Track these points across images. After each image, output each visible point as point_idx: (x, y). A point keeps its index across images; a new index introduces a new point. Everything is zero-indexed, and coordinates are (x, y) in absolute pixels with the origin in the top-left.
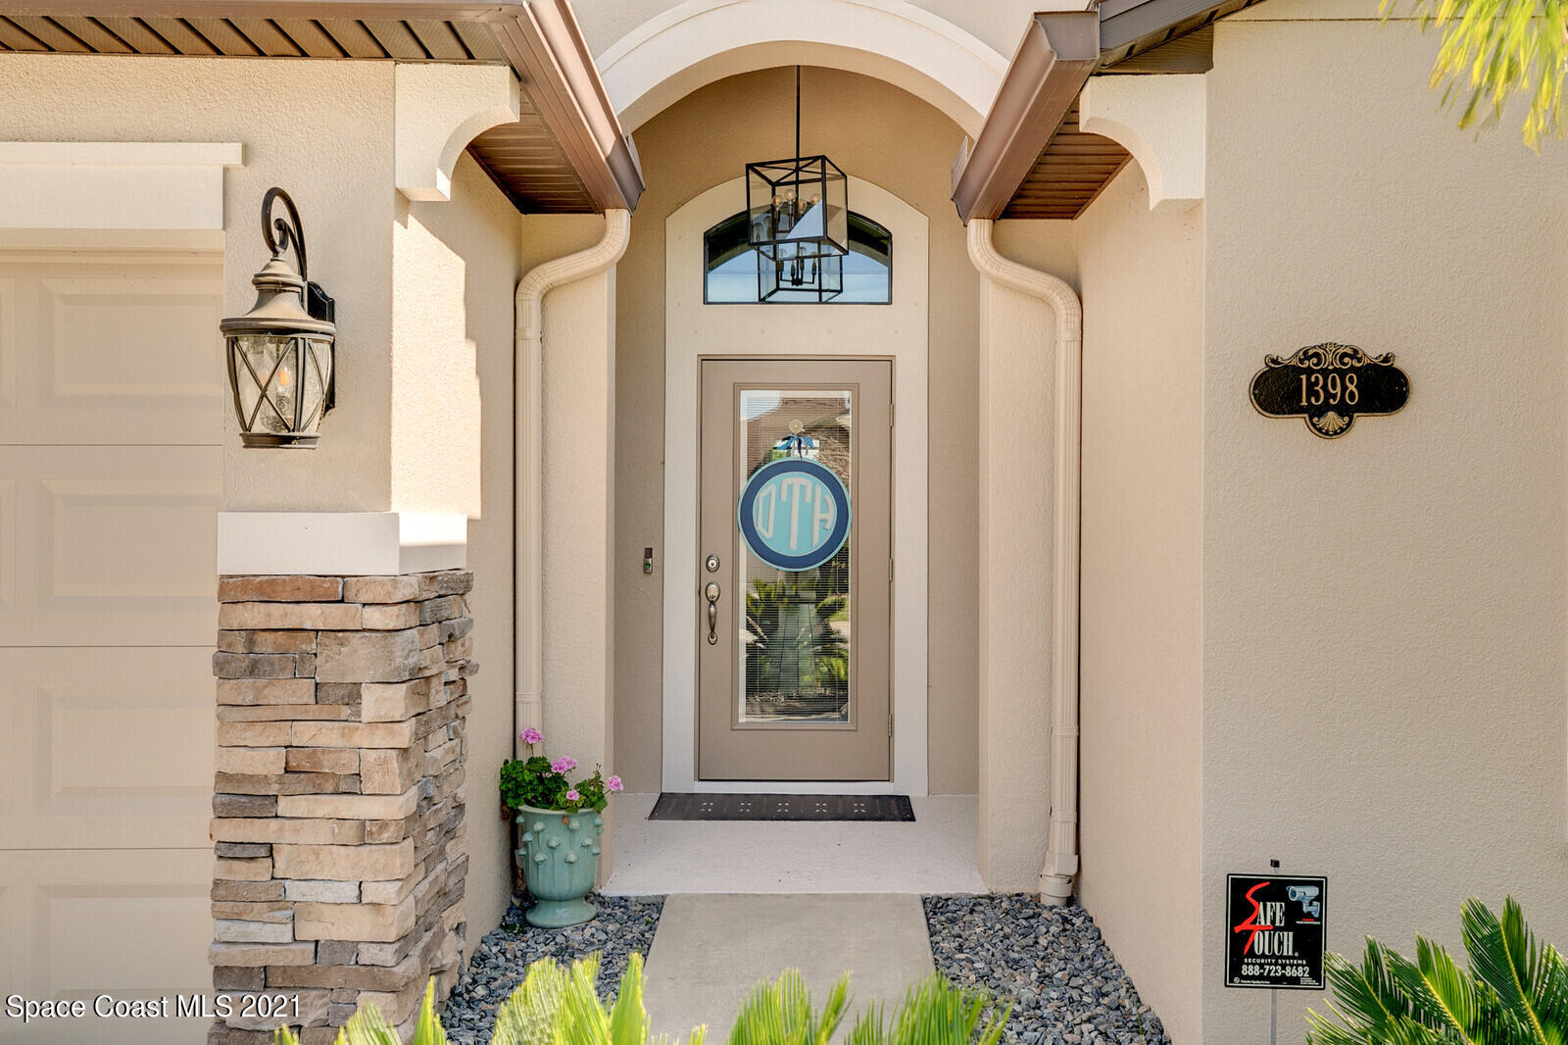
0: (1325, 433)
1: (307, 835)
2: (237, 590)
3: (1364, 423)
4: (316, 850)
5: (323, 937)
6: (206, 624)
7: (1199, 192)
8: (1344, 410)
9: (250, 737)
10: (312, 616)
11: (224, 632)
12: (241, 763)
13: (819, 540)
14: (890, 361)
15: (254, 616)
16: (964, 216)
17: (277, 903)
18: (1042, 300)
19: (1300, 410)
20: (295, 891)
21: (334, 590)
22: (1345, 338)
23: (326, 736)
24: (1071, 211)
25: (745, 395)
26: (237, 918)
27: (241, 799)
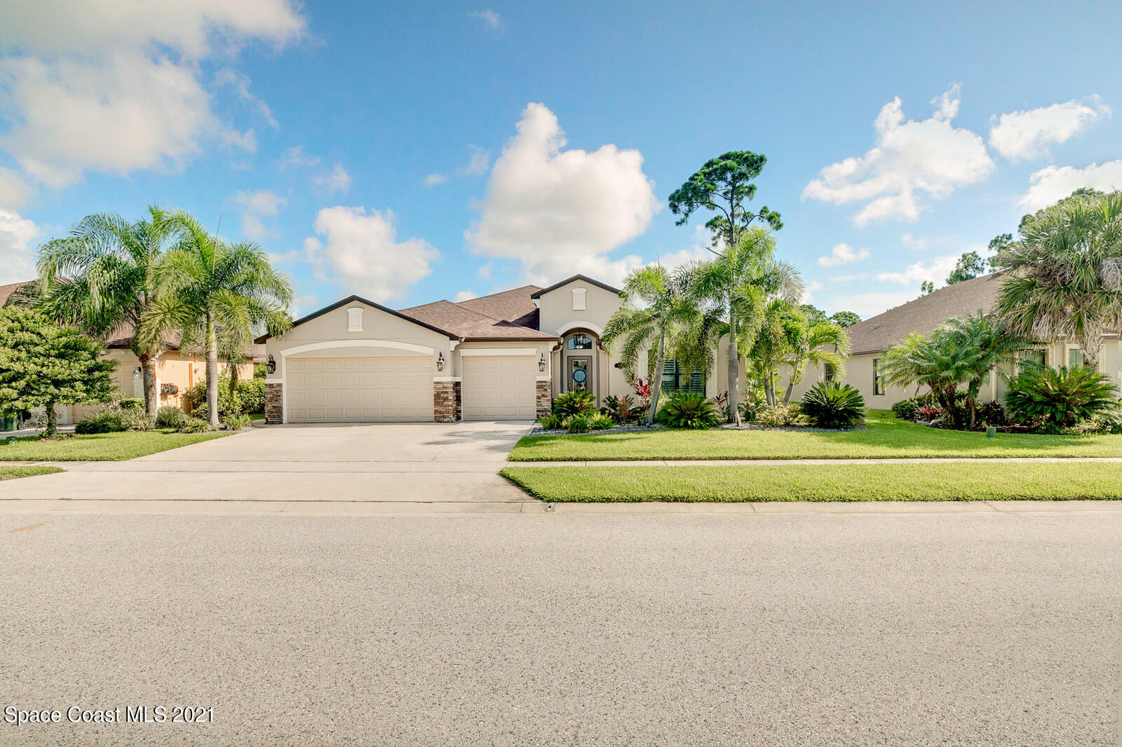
2: (538, 382)
4: (544, 401)
5: (545, 408)
6: (535, 385)
9: (540, 393)
10: (544, 384)
12: (538, 395)
13: (583, 379)
14: (592, 356)
15: (539, 384)
20: (543, 404)
21: (545, 382)
23: (545, 393)
26: (538, 407)
27: (538, 398)
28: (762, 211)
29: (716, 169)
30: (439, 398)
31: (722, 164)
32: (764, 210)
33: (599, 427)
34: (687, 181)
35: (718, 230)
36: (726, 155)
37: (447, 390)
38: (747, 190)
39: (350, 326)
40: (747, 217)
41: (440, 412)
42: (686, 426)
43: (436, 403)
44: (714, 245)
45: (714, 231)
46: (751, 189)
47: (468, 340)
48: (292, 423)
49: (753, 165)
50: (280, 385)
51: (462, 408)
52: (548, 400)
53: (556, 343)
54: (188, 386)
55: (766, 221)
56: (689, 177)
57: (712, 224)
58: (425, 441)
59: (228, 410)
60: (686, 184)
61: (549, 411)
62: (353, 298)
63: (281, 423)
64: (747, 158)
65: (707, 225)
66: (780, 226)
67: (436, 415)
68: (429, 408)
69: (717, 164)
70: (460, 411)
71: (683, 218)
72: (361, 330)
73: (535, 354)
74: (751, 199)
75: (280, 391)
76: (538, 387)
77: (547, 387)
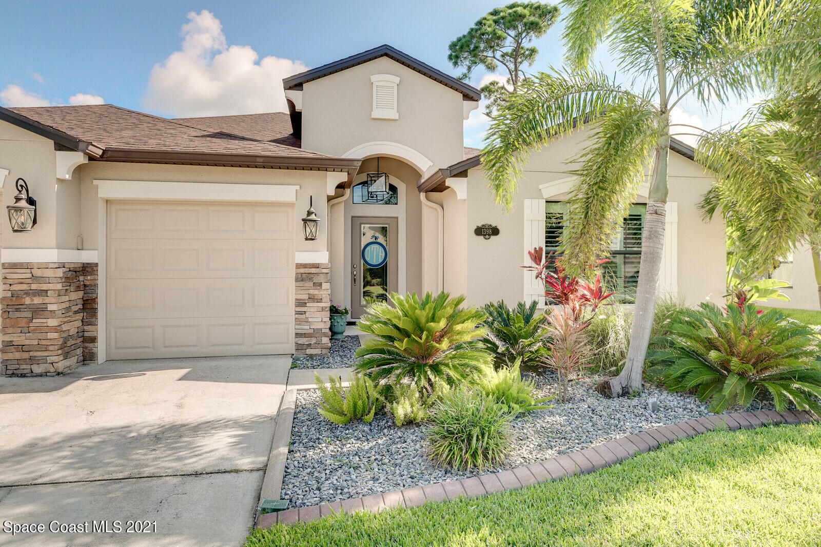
0: (486, 239)
1: (312, 310)
2: (299, 266)
3: (492, 237)
4: (314, 312)
5: (315, 328)
6: (293, 272)
7: (466, 198)
8: (489, 235)
9: (302, 292)
10: (313, 270)
11: (297, 273)
12: (299, 297)
13: (380, 261)
14: (397, 218)
15: (302, 270)
16: (420, 191)
17: (307, 322)
18: (436, 209)
19: (482, 235)
20: (310, 320)
21: (316, 266)
22: (489, 223)
23: (316, 292)
24: (442, 192)
25: (362, 226)
26: (300, 325)
27: (300, 303)
30: (18, 308)
37: (45, 287)
38: (528, 52)
41: (20, 349)
43: (11, 324)
46: (533, 51)
47: (110, 156)
51: (101, 330)
52: (323, 309)
53: (343, 177)
61: (325, 335)
67: (9, 356)
70: (93, 340)
73: (291, 198)
74: (530, 64)
76: (300, 279)
77: (321, 279)
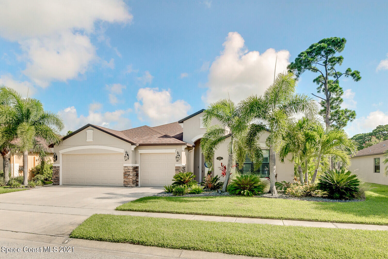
2: (176, 167)
8: (220, 159)
21: (180, 167)
28: (347, 71)
29: (315, 49)
30: (126, 174)
31: (318, 46)
32: (348, 70)
33: (195, 193)
34: (297, 57)
35: (321, 83)
36: (322, 41)
37: (130, 171)
38: (338, 59)
39: (87, 139)
40: (337, 75)
41: (126, 182)
42: (240, 194)
43: (125, 177)
44: (318, 92)
45: (318, 84)
46: (340, 59)
48: (65, 185)
49: (337, 44)
50: (59, 167)
51: (139, 180)
53: (186, 146)
54: (33, 167)
55: (350, 77)
56: (298, 55)
57: (317, 80)
58: (96, 197)
59: (50, 178)
60: (296, 59)
62: (88, 126)
63: (59, 185)
64: (334, 41)
65: (314, 81)
66: (359, 78)
67: (125, 183)
68: (121, 179)
69: (315, 46)
70: (138, 182)
71: (295, 78)
72: (92, 141)
73: (175, 152)
74: (340, 64)
75: (59, 170)
76: (176, 170)
77: (180, 170)
